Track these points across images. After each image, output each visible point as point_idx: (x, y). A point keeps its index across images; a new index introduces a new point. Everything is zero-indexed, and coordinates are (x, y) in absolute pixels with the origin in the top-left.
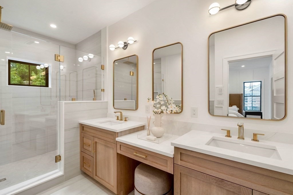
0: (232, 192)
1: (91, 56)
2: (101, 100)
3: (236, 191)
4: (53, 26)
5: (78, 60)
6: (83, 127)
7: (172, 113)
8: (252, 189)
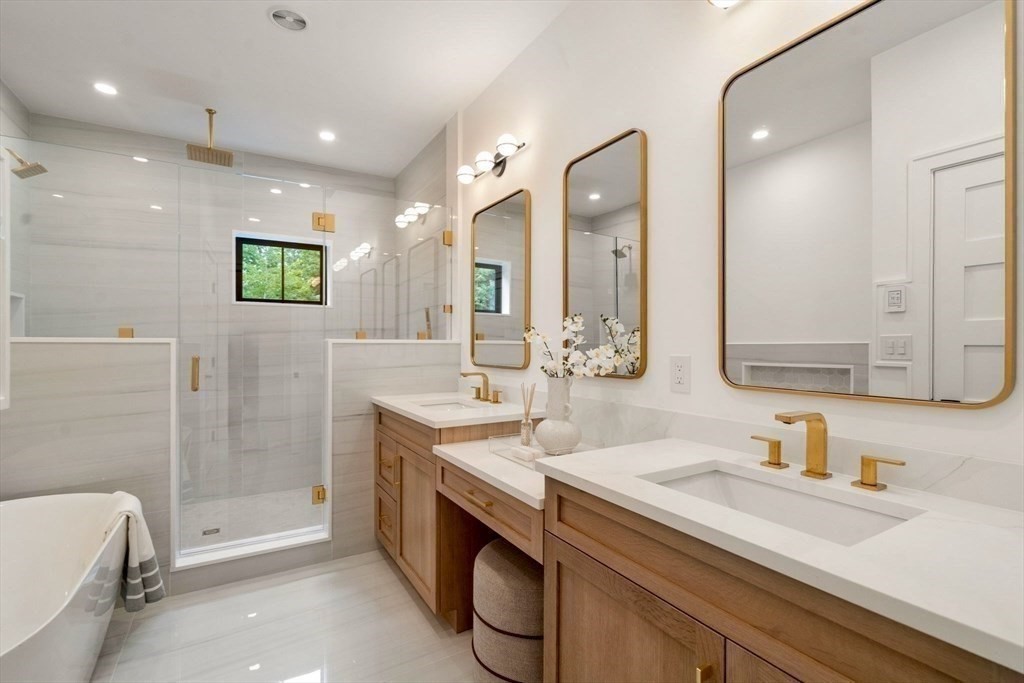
0: (674, 639)
1: (422, 208)
2: (445, 338)
3: (685, 638)
4: (327, 136)
5: (395, 223)
6: (381, 415)
7: (597, 375)
8: (726, 638)
